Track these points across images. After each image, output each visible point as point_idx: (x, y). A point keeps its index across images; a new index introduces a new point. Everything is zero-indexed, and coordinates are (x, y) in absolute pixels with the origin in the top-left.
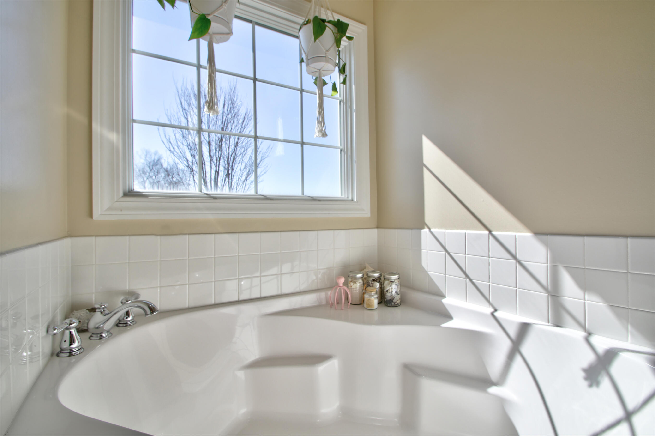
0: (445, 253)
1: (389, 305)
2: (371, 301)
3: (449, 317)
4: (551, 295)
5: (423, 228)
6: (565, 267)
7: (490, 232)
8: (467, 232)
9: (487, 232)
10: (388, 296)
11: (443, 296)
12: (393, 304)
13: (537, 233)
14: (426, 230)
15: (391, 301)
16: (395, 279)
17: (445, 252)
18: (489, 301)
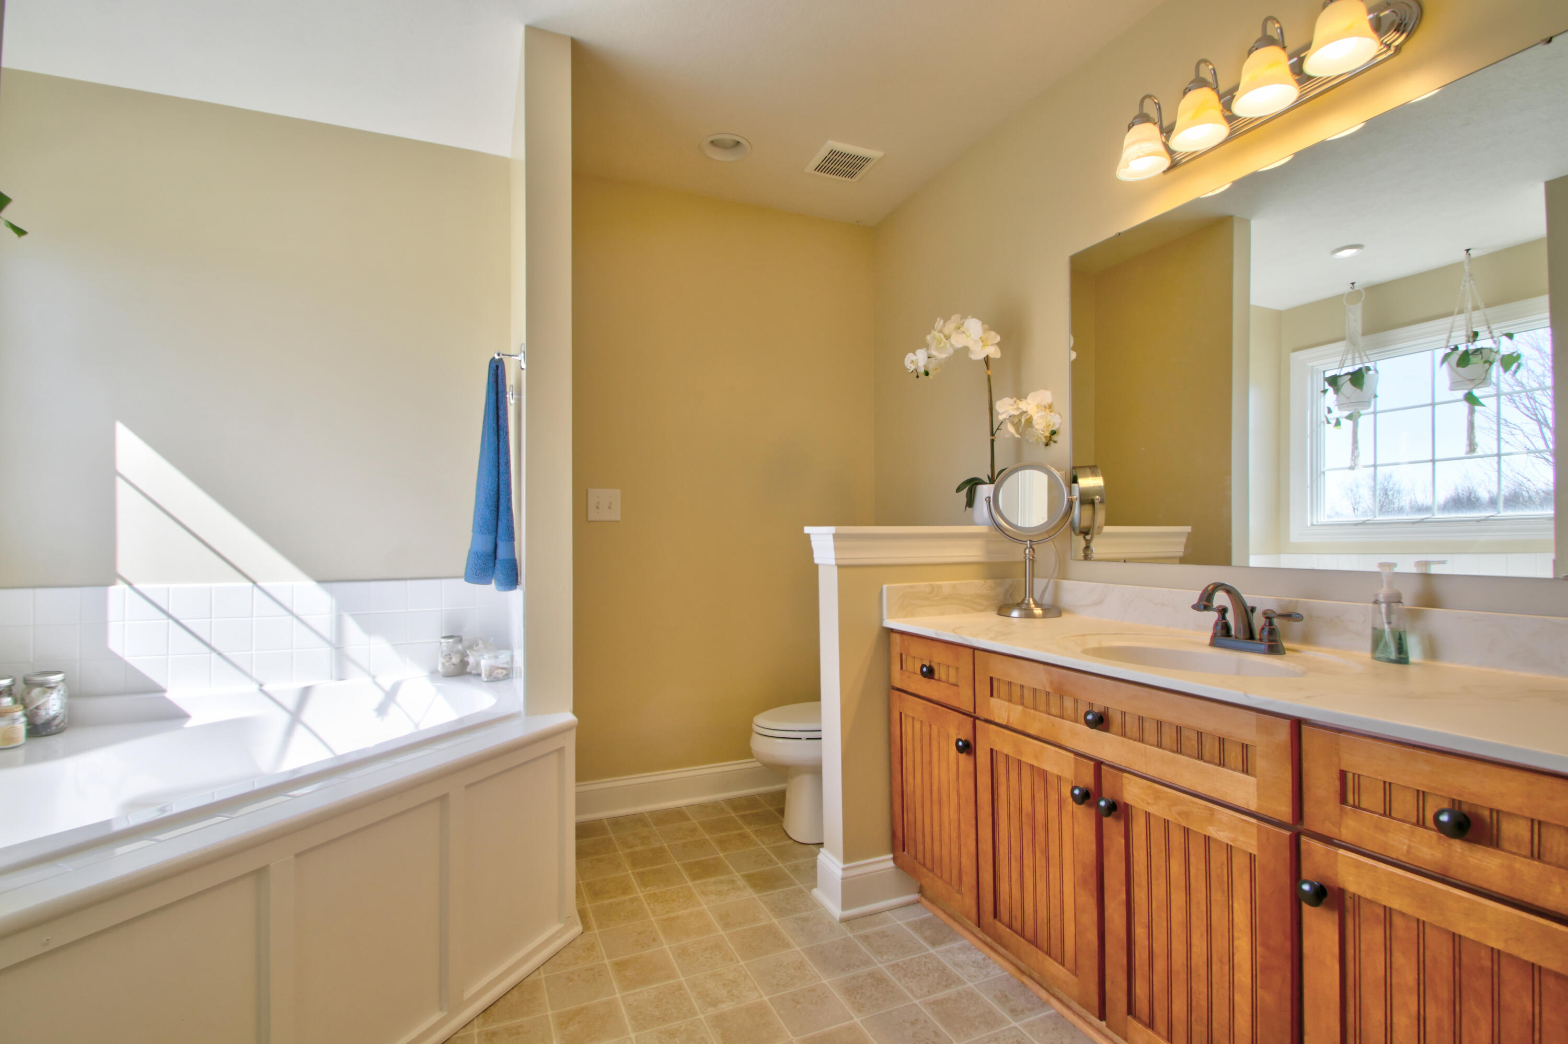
0: (167, 621)
1: (44, 733)
2: (15, 730)
3: (184, 716)
4: (336, 648)
5: (113, 583)
6: (352, 615)
7: (254, 583)
8: (214, 585)
9: (250, 584)
10: (43, 715)
11: (164, 691)
12: (54, 728)
13: (320, 581)
14: (120, 586)
15: (48, 723)
16: (57, 682)
17: (168, 619)
18: (250, 676)
